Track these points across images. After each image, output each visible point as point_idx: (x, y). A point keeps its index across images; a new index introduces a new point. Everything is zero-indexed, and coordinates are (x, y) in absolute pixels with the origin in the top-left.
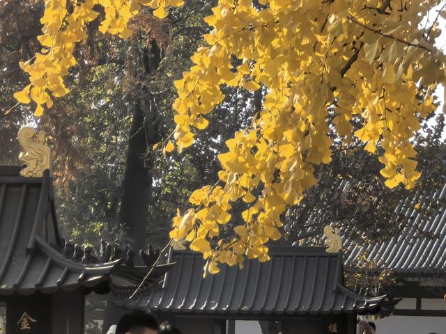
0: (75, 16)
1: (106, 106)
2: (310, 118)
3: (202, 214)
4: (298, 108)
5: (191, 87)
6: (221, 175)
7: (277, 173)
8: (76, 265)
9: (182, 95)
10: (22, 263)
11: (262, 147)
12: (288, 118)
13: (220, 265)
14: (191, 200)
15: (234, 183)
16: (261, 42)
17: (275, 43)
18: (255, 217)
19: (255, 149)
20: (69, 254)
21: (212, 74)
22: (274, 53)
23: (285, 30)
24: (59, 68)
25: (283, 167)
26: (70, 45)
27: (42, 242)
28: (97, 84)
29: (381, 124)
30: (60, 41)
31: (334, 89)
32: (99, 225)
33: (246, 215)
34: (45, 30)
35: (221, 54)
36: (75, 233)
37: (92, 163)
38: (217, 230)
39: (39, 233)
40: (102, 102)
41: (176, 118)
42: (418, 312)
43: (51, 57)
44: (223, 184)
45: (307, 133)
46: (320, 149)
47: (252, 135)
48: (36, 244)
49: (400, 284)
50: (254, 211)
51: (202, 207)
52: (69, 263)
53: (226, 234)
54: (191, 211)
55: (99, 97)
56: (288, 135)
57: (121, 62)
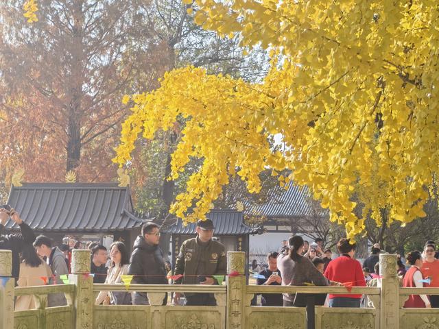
0: (133, 131)
1: (157, 156)
2: (220, 168)
3: (181, 203)
4: (216, 164)
5: (177, 156)
6: (188, 189)
7: (208, 188)
8: (139, 220)
9: (174, 159)
10: (119, 219)
11: (203, 179)
12: (211, 168)
13: (188, 223)
14: (177, 199)
15: (192, 192)
16: (202, 140)
17: (207, 141)
18: (201, 204)
19: (200, 179)
20: (136, 216)
21: (184, 152)
22: (207, 144)
23: (211, 136)
24: (128, 150)
25: (210, 186)
26: (132, 142)
27: (126, 211)
28: (154, 147)
29: (247, 169)
30: (128, 140)
31: (229, 158)
32: (155, 200)
33: (198, 204)
34: (122, 136)
35: (188, 144)
36: (146, 203)
37: (151, 177)
38: (186, 209)
39: (125, 208)
40: (156, 154)
41: (172, 168)
42: (277, 231)
43: (125, 146)
44: (188, 193)
45: (219, 174)
46: (224, 179)
47: (199, 175)
48: (124, 212)
49: (270, 221)
50: (200, 202)
51: (181, 201)
52: (136, 219)
53: (190, 211)
54: (177, 203)
55: (154, 152)
56: (212, 175)
57: (162, 139)
